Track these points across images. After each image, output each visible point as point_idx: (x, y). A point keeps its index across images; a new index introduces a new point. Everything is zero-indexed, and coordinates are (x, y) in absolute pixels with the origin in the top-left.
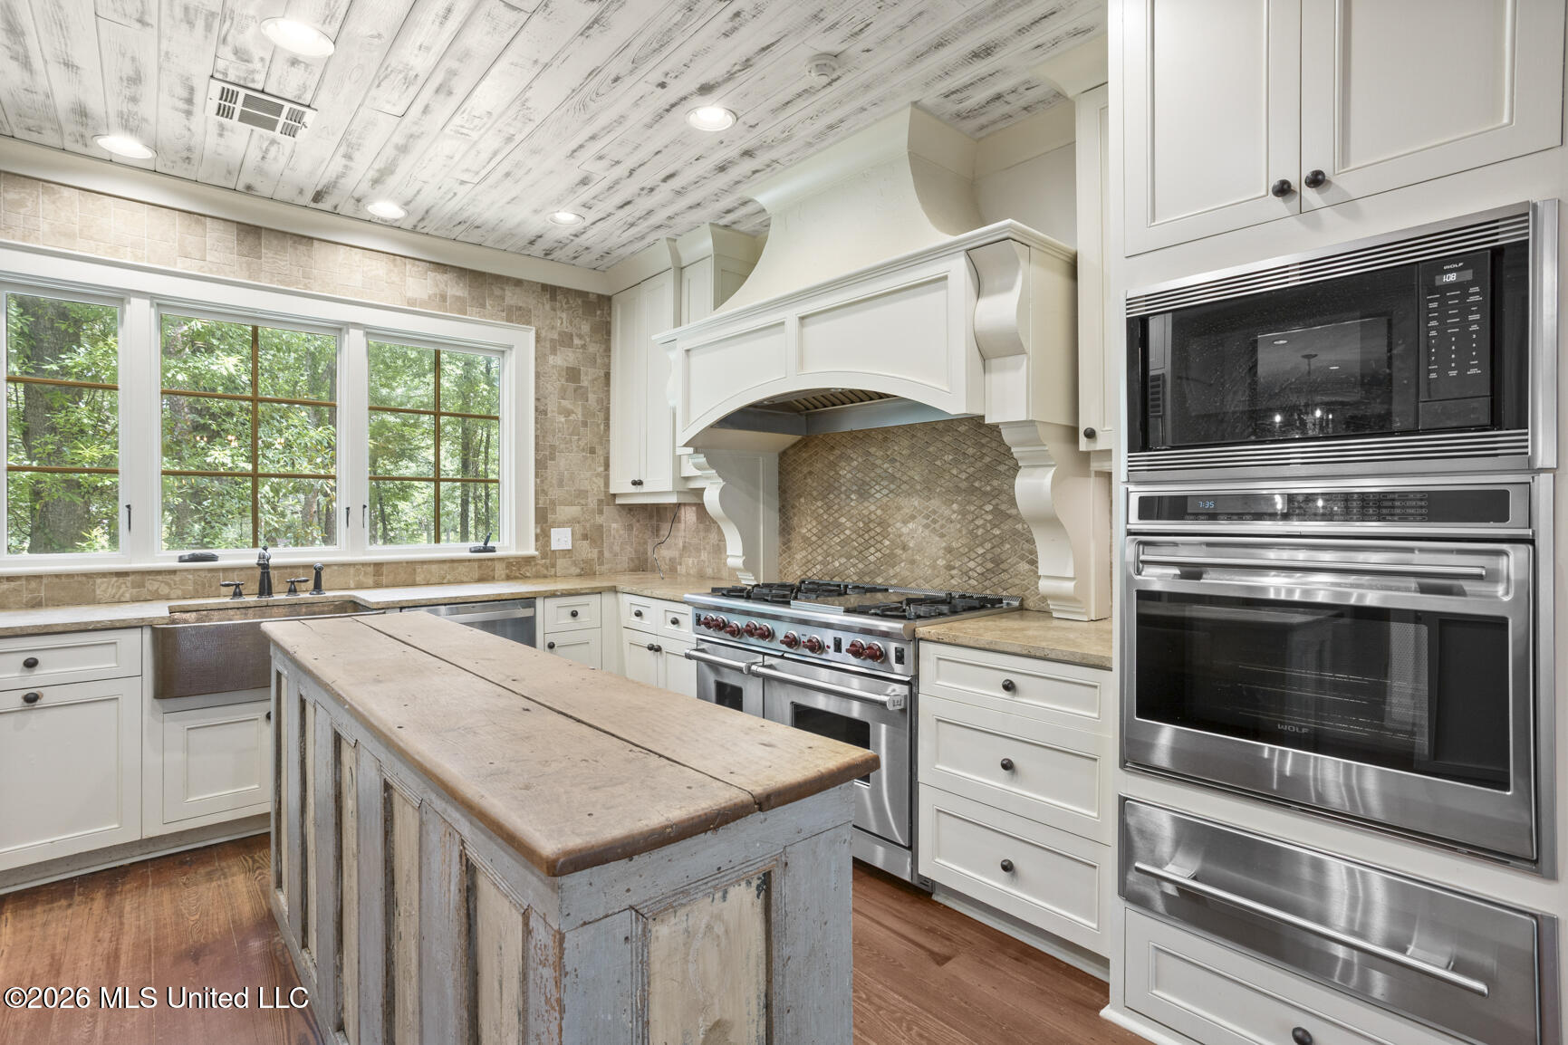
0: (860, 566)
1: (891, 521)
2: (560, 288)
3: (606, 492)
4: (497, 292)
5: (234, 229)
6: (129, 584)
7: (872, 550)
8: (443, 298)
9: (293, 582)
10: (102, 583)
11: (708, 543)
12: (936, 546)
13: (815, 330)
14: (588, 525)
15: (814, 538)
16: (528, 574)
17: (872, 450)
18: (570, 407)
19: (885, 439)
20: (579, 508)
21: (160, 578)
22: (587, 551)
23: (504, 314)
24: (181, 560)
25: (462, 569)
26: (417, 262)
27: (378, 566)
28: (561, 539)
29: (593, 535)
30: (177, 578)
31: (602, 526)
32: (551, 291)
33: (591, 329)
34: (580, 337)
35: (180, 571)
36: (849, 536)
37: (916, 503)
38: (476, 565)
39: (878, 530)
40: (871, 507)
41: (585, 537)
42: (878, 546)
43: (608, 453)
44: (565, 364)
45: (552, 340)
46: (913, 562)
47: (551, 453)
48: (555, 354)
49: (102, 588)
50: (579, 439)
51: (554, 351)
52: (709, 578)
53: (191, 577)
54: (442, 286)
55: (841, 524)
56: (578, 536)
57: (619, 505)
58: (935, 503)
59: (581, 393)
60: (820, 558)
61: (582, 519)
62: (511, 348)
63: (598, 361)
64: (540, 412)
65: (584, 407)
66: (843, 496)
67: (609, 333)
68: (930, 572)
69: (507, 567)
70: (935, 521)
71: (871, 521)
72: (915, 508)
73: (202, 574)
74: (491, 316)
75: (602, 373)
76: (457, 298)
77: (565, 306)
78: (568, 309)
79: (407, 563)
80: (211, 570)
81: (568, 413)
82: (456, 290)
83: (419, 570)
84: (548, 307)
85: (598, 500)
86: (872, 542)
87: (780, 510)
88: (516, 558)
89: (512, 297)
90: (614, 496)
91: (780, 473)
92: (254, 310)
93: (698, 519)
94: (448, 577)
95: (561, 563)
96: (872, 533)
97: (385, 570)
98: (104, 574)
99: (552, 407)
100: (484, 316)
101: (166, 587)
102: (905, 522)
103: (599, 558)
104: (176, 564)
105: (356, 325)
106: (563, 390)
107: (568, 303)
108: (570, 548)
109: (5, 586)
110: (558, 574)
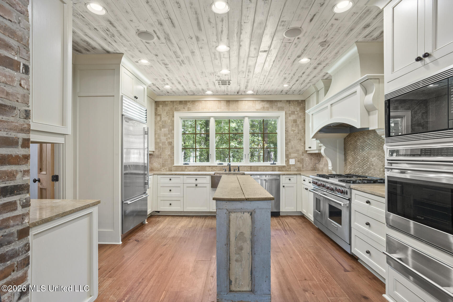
0: (362, 170)
1: (369, 157)
2: (291, 100)
3: (304, 150)
4: (276, 104)
5: (225, 102)
7: (365, 166)
8: (264, 108)
9: (234, 169)
13: (334, 107)
14: (299, 158)
15: (352, 162)
16: (284, 170)
17: (365, 137)
18: (294, 129)
20: (297, 154)
21: (215, 167)
22: (299, 165)
23: (278, 109)
25: (268, 168)
26: (258, 101)
27: (251, 166)
28: (292, 162)
29: (301, 161)
30: (217, 167)
31: (303, 159)
32: (289, 102)
34: (297, 111)
36: (359, 162)
37: (375, 152)
38: (271, 167)
39: (366, 160)
40: (365, 153)
41: (298, 161)
42: (366, 164)
43: (305, 140)
44: (293, 119)
45: (289, 113)
46: (375, 169)
47: (289, 141)
49: (207, 168)
50: (297, 137)
51: (290, 116)
53: (219, 167)
54: (263, 105)
55: (358, 158)
57: (308, 153)
59: (297, 126)
60: (353, 168)
61: (298, 157)
62: (279, 116)
63: (302, 117)
64: (287, 131)
65: (298, 129)
66: (358, 150)
68: (379, 173)
69: (279, 168)
70: (380, 157)
71: (365, 157)
72: (375, 153)
73: (221, 167)
74: (275, 110)
76: (267, 107)
79: (257, 166)
80: (222, 166)
81: (294, 131)
82: (266, 105)
83: (259, 168)
84: (288, 105)
85: (302, 152)
86: (365, 163)
87: (344, 154)
88: (281, 166)
89: (279, 105)
90: (307, 151)
91: (344, 144)
92: (229, 116)
94: (265, 170)
95: (292, 167)
96: (365, 161)
97: (252, 168)
99: (290, 130)
100: (273, 110)
102: (373, 158)
103: (302, 167)
104: (217, 165)
105: (247, 117)
106: (293, 125)
107: (293, 104)
108: (294, 164)
109: (196, 167)
110: (291, 170)
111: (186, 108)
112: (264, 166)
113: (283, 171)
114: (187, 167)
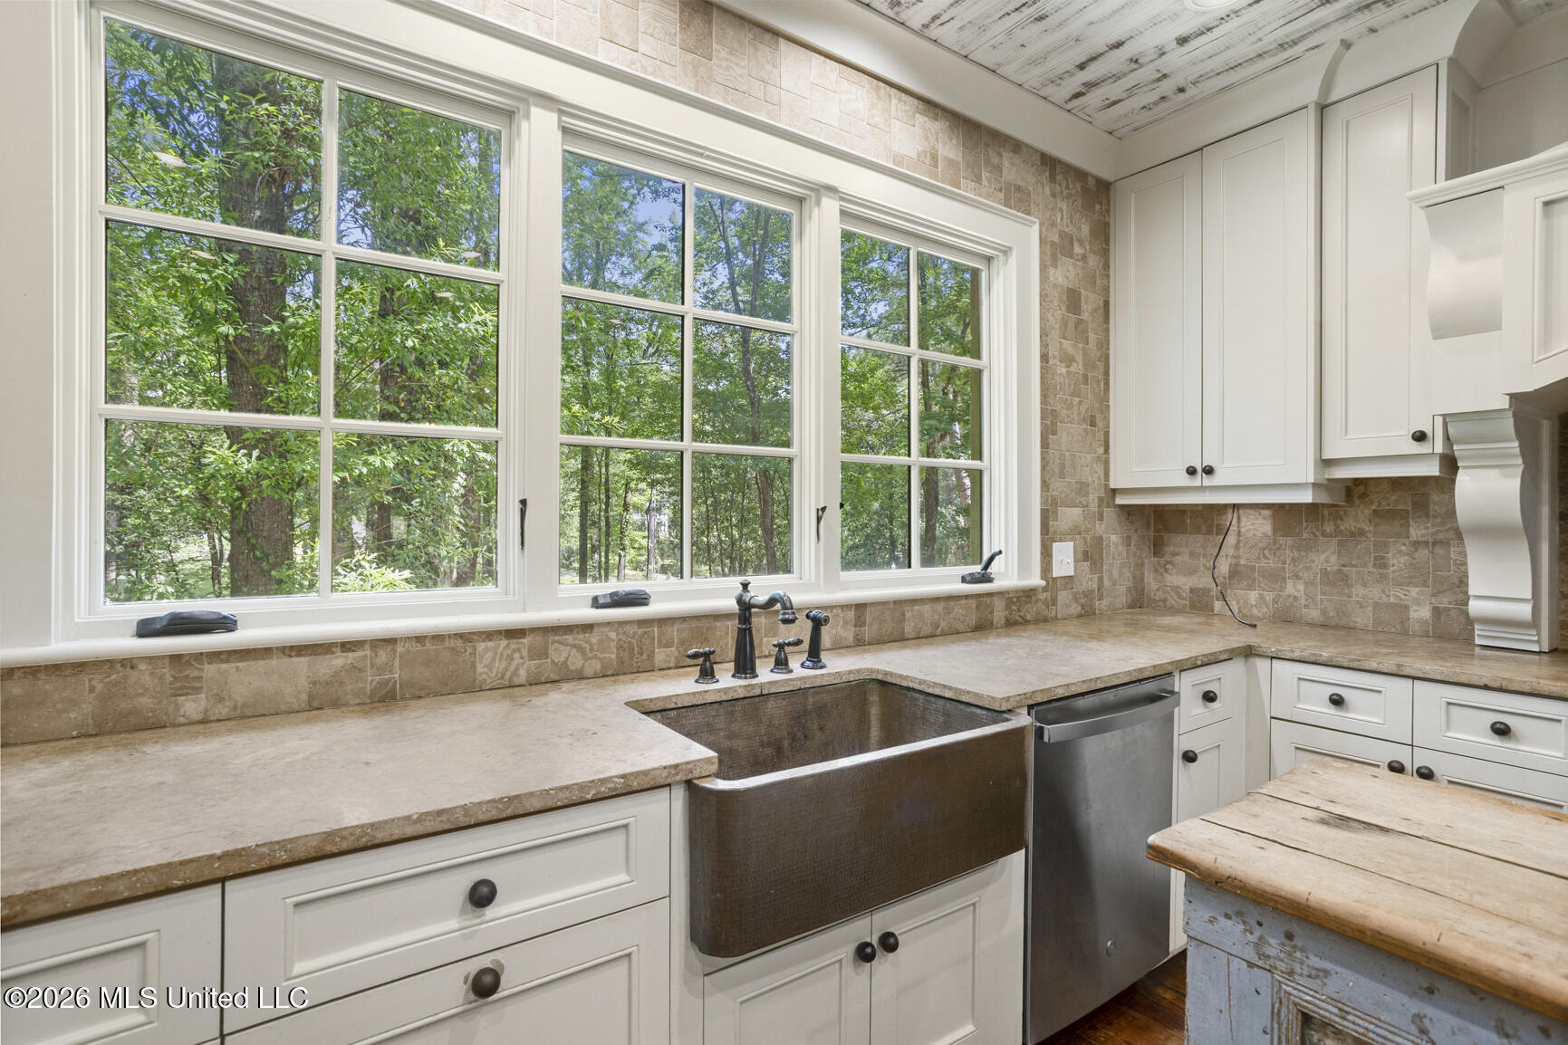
2: (1059, 161)
3: (1106, 485)
4: (994, 157)
6: (525, 653)
8: (934, 157)
9: (780, 646)
10: (486, 650)
11: (1308, 569)
14: (1088, 537)
16: (1029, 617)
18: (1071, 350)
20: (1080, 510)
21: (569, 638)
22: (1089, 580)
23: (1001, 195)
24: (596, 603)
25: (958, 610)
26: (903, 96)
27: (860, 609)
28: (1065, 559)
29: (1091, 555)
30: (594, 638)
31: (1101, 538)
32: (1050, 164)
33: (1091, 230)
34: (1081, 242)
35: (600, 624)
38: (973, 604)
41: (1086, 556)
43: (1108, 426)
44: (1066, 284)
45: (1053, 243)
47: (1052, 423)
48: (1056, 267)
49: (485, 660)
50: (1080, 403)
51: (1057, 261)
52: (1309, 624)
53: (613, 635)
54: (932, 140)
56: (1080, 555)
57: (1122, 507)
59: (1080, 329)
61: (1083, 528)
62: (1006, 251)
63: (1098, 282)
64: (1044, 358)
65: (1085, 353)
67: (1107, 241)
69: (1008, 607)
73: (630, 630)
74: (990, 196)
75: (1101, 303)
76: (951, 163)
77: (1065, 192)
78: (1070, 196)
79: (895, 602)
80: (644, 622)
81: (1068, 360)
82: (949, 149)
83: (908, 615)
84: (1047, 189)
85: (1099, 498)
88: (1017, 591)
89: (1010, 169)
90: (1114, 491)
93: (1275, 530)
94: (943, 624)
95: (1063, 597)
97: (867, 616)
98: (489, 635)
99: (1053, 351)
100: (980, 196)
101: (579, 656)
103: (1099, 589)
104: (589, 614)
105: (829, 190)
106: (1064, 324)
107: (1067, 188)
108: (1073, 574)
109: (339, 660)
110: (1059, 616)
112: (936, 599)
113: (1027, 622)
114: (210, 670)
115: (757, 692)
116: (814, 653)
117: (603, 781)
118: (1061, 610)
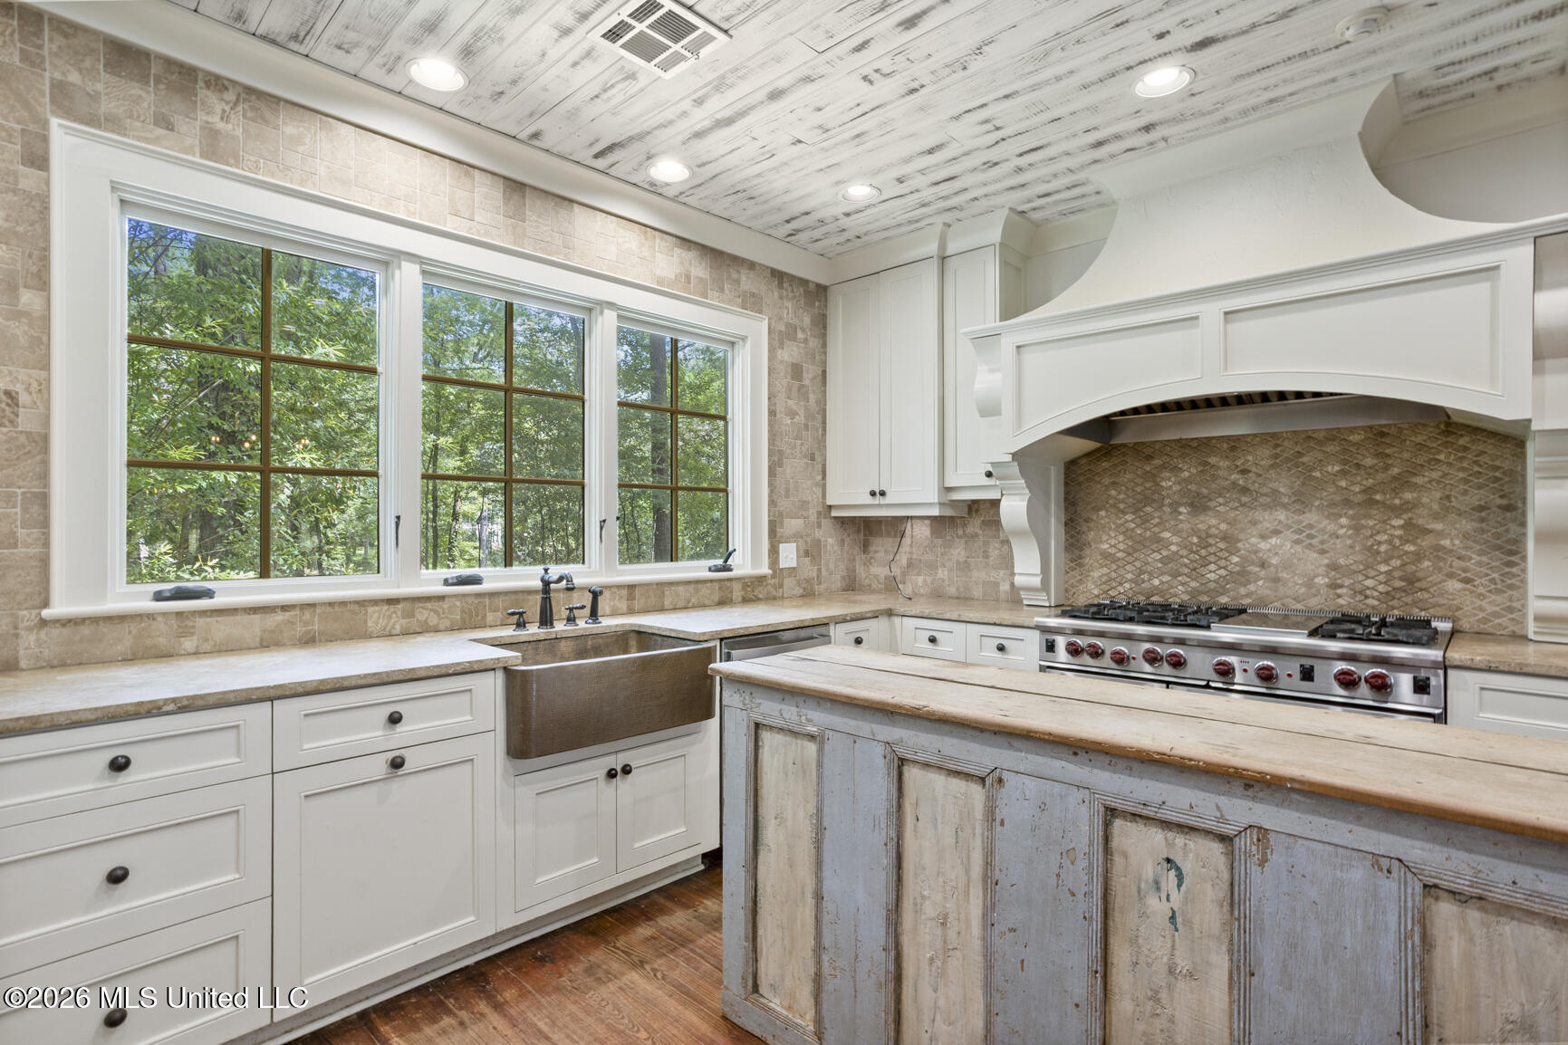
0: (1193, 584)
1: (1242, 536)
2: (786, 274)
3: (824, 503)
4: (734, 274)
5: (500, 184)
6: (399, 614)
7: (1212, 567)
8: (688, 277)
9: (571, 609)
10: (374, 612)
11: (950, 560)
12: (1313, 563)
13: (1240, 327)
14: (809, 540)
15: (1120, 555)
16: (761, 596)
17: (1213, 460)
18: (794, 407)
19: (1233, 449)
20: (802, 521)
21: (429, 605)
22: (809, 571)
23: (740, 301)
24: (446, 582)
25: (705, 590)
26: (665, 236)
27: (631, 587)
28: (789, 555)
29: (811, 552)
30: (445, 605)
31: (819, 540)
32: (778, 276)
33: (812, 321)
34: (803, 330)
35: (450, 596)
36: (1177, 553)
37: (1282, 517)
38: (717, 586)
39: (1222, 545)
40: (1209, 521)
41: (807, 553)
42: (1222, 563)
43: (825, 460)
44: (791, 360)
45: (780, 332)
46: (1276, 580)
47: (778, 459)
48: (783, 348)
49: (373, 618)
50: (802, 444)
51: (781, 346)
52: (950, 597)
53: (458, 603)
54: (687, 265)
55: (1163, 539)
56: (802, 553)
57: (835, 518)
58: (1311, 517)
59: (803, 392)
60: (1129, 576)
61: (804, 533)
62: (744, 339)
63: (817, 357)
64: (772, 413)
65: (806, 408)
66: (1167, 509)
67: (825, 327)
68: (1303, 590)
69: (743, 589)
70: (1310, 536)
71: (1209, 536)
72: (1280, 522)
73: (470, 600)
74: (730, 302)
75: (821, 370)
76: (701, 280)
77: (791, 295)
78: (795, 297)
79: (657, 584)
80: (479, 595)
81: (793, 414)
82: (700, 270)
83: (667, 593)
84: (776, 294)
86: (1212, 558)
87: (1066, 524)
88: (751, 577)
89: (748, 282)
90: (830, 507)
91: (1066, 484)
93: (932, 534)
94: (693, 600)
95: (788, 582)
96: (1212, 550)
97: (637, 592)
98: (376, 602)
99: (780, 408)
100: (723, 302)
101: (435, 616)
102: (1264, 538)
103: (818, 577)
104: (442, 589)
105: (609, 305)
106: (789, 389)
107: (792, 292)
108: (795, 565)
109: (280, 617)
110: (785, 595)
111: (190, 131)
112: (688, 582)
113: (759, 599)
114: (200, 622)
115: (554, 636)
116: (594, 614)
117: (458, 664)
118: (786, 591)
